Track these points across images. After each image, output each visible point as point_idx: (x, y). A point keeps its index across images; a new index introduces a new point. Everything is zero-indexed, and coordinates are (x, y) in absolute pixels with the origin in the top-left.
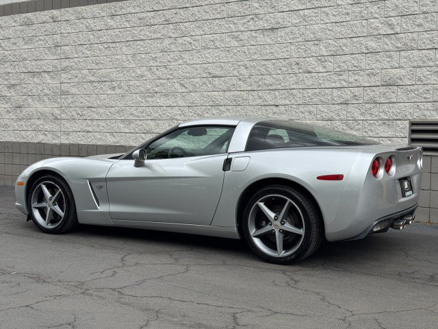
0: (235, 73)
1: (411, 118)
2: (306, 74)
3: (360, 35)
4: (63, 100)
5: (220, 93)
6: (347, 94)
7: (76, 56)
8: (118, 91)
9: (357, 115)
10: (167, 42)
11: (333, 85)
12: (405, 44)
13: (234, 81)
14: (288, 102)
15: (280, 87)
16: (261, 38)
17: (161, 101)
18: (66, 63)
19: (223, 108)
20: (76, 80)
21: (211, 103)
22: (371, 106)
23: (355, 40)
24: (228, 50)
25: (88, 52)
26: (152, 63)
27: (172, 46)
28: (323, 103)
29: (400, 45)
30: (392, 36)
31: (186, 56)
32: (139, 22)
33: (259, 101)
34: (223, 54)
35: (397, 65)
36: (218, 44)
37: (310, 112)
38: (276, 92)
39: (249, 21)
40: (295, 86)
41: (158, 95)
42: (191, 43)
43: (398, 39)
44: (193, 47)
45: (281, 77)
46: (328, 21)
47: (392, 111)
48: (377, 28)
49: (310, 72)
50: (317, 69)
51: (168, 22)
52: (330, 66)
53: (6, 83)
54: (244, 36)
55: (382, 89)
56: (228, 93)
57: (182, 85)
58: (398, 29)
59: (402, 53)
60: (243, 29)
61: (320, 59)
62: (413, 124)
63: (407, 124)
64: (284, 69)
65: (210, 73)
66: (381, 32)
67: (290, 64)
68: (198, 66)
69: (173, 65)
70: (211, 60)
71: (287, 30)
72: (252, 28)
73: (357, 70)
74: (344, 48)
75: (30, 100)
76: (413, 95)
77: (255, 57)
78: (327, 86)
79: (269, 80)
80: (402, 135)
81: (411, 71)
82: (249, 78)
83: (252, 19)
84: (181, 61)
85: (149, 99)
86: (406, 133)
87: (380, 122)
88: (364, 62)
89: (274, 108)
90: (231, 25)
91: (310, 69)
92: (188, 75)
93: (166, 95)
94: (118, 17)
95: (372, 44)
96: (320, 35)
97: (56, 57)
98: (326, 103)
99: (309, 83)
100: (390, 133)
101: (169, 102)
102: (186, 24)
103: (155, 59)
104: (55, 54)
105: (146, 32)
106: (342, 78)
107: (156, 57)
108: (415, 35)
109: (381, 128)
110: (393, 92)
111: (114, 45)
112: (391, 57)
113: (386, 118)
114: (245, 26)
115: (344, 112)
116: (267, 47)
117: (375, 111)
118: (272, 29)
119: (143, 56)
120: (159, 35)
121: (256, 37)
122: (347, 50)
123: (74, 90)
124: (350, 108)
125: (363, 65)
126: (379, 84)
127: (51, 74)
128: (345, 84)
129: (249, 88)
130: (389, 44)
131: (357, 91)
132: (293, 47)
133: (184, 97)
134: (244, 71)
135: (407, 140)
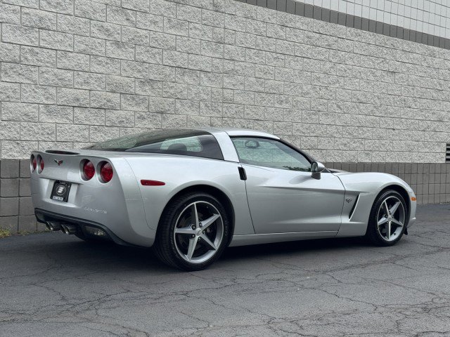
0: (372, 101)
1: (447, 141)
2: (409, 109)
3: (430, 87)
5: (364, 117)
6: (425, 125)
7: (242, 59)
8: (285, 105)
9: (428, 138)
10: (328, 65)
11: (419, 118)
13: (372, 107)
14: (400, 128)
15: (396, 116)
17: (323, 119)
18: (230, 66)
19: (364, 129)
20: (242, 87)
21: (358, 124)
22: (433, 133)
24: (368, 82)
25: (257, 58)
26: (316, 82)
27: (332, 70)
31: (342, 81)
32: (306, 40)
33: (385, 125)
34: (365, 85)
36: (362, 75)
37: (409, 135)
38: (394, 120)
39: (381, 63)
40: (403, 116)
41: (320, 113)
42: (345, 71)
44: (347, 75)
45: (397, 108)
47: (441, 136)
50: (413, 105)
51: (329, 47)
52: (418, 105)
53: (138, 75)
54: (379, 73)
55: (438, 123)
56: (369, 117)
57: (338, 106)
60: (377, 67)
61: (414, 99)
63: (444, 145)
64: (398, 103)
65: (358, 99)
67: (401, 100)
68: (350, 91)
69: (332, 87)
70: (358, 88)
71: (400, 75)
72: (382, 68)
75: (179, 105)
77: (384, 91)
79: (391, 110)
82: (380, 106)
83: (383, 61)
84: (338, 85)
85: (313, 117)
86: (445, 150)
87: (437, 143)
89: (393, 131)
90: (371, 63)
91: (410, 105)
92: (343, 98)
93: (326, 114)
94: (288, 29)
96: (415, 83)
97: (217, 56)
98: (416, 130)
99: (410, 115)
100: (440, 150)
101: (329, 121)
102: (342, 53)
103: (318, 78)
104: (215, 51)
105: (312, 51)
106: (423, 113)
107: (320, 77)
109: (437, 147)
110: (441, 126)
111: (283, 57)
113: (439, 141)
114: (379, 66)
115: (423, 136)
116: (390, 85)
117: (435, 137)
119: (309, 74)
120: (323, 58)
121: (384, 76)
122: (425, 96)
123: (238, 99)
124: (426, 134)
125: (431, 107)
126: (436, 119)
127: (210, 75)
128: (424, 118)
129: (380, 115)
131: (428, 123)
132: (402, 88)
133: (339, 117)
134: (377, 101)
135: (445, 155)
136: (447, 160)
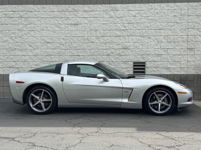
0: (58, 41)
1: (133, 61)
2: (92, 44)
3: (113, 29)
5: (51, 50)
6: (109, 52)
9: (113, 59)
10: (21, 26)
11: (103, 48)
12: (130, 34)
13: (58, 45)
14: (84, 54)
15: (80, 48)
16: (70, 28)
17: (19, 53)
21: (46, 54)
22: (119, 56)
23: (111, 31)
24: (54, 31)
26: (12, 35)
27: (24, 28)
28: (99, 55)
29: (128, 34)
30: (126, 31)
31: (32, 33)
32: (4, 16)
33: (70, 54)
34: (52, 33)
35: (128, 41)
36: (49, 28)
37: (94, 58)
38: (78, 50)
39: (64, 20)
40: (87, 48)
41: (17, 50)
42: (34, 27)
43: (128, 32)
44: (36, 29)
45: (80, 44)
46: (100, 23)
47: (127, 58)
48: (120, 27)
49: (93, 43)
50: (96, 41)
51: (21, 17)
52: (101, 41)
54: (63, 26)
55: (123, 50)
56: (55, 50)
57: (31, 46)
58: (128, 28)
59: (129, 37)
60: (61, 23)
61: (97, 37)
62: (134, 63)
63: (132, 63)
64: (81, 41)
65: (45, 41)
66: (121, 29)
67: (84, 39)
68: (39, 38)
69: (25, 37)
70: (46, 35)
71: (83, 25)
72: (66, 23)
73: (112, 43)
74: (107, 34)
76: (134, 52)
77: (68, 35)
78: (101, 48)
79: (75, 45)
80: (131, 67)
81: (133, 44)
82: (65, 44)
83: (66, 19)
84: (29, 35)
85: (11, 52)
86: (132, 66)
87: (122, 62)
88: (115, 40)
89: (78, 57)
90: (55, 21)
91: (93, 41)
92: (33, 41)
93: (21, 50)
95: (118, 33)
96: (97, 28)
98: (101, 55)
99: (93, 47)
100: (126, 66)
101: (24, 53)
102: (32, 19)
103: (14, 33)
105: (9, 21)
106: (106, 45)
107: (15, 33)
108: (134, 31)
109: (123, 65)
110: (127, 51)
112: (125, 38)
113: (124, 61)
114: (63, 22)
115: (108, 59)
116: (74, 31)
117: (120, 58)
118: (75, 24)
119: (7, 32)
120: (17, 23)
121: (68, 27)
122: (108, 35)
124: (111, 57)
125: (115, 41)
126: (121, 48)
128: (108, 48)
129: (65, 48)
130: (125, 33)
131: (113, 51)
132: (85, 32)
133: (31, 51)
134: (62, 41)
135: (132, 69)
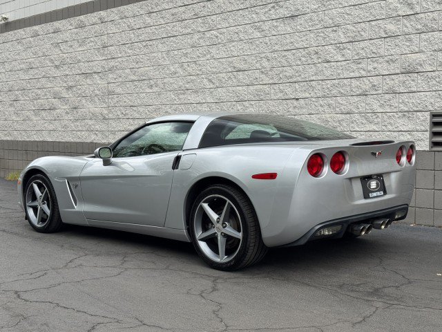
0: (258, 65)
1: (432, 109)
2: (325, 65)
3: (378, 17)
4: (110, 100)
5: (244, 88)
6: (365, 85)
7: (120, 55)
8: (155, 89)
9: (376, 107)
10: (196, 37)
11: (352, 75)
12: (425, 25)
13: (257, 74)
14: (308, 95)
15: (300, 79)
16: (283, 28)
17: (192, 98)
18: (112, 63)
19: (246, 104)
20: (120, 80)
21: (236, 99)
22: (390, 96)
23: (373, 23)
24: (251, 41)
25: (130, 51)
26: (183, 60)
27: (201, 41)
28: (342, 95)
29: (419, 27)
30: (412, 17)
31: (213, 50)
32: (172, 17)
33: (280, 95)
34: (246, 46)
35: (417, 50)
36: (241, 36)
37: (329, 105)
38: (297, 85)
39: (270, 10)
40: (314, 78)
41: (189, 92)
42: (217, 37)
43: (418, 20)
44: (220, 41)
45: (301, 68)
46: (346, 5)
47: (412, 101)
48: (396, 9)
49: (328, 62)
50: (335, 57)
51: (197, 16)
52: (349, 54)
53: (65, 85)
54: (266, 26)
55: (402, 77)
56: (251, 88)
57: (210, 81)
58: (418, 9)
59: (422, 35)
60: (264, 19)
61: (339, 46)
62: (434, 116)
63: (428, 115)
64: (303, 59)
65: (235, 68)
66: (400, 13)
67: (309, 54)
68: (224, 60)
69: (202, 60)
70: (235, 54)
71: (307, 17)
72: (274, 17)
73: (375, 57)
74: (363, 33)
75: (84, 101)
76: (434, 82)
77: (276, 48)
78: (346, 76)
79: (289, 72)
80: (423, 128)
81: (431, 55)
82: (271, 70)
83: (273, 7)
84: (208, 56)
85: (181, 97)
86: (427, 126)
87: (400, 114)
88: (383, 48)
89: (295, 102)
90: (253, 15)
91: (328, 58)
92: (215, 70)
93: (196, 92)
94: (155, 14)
95: (391, 27)
96: (339, 20)
97: (104, 58)
98: (345, 95)
99: (328, 73)
100: (410, 127)
101: (199, 99)
102: (212, 17)
103: (186, 55)
104: (103, 55)
105: (179, 28)
106: (360, 66)
107: (187, 53)
108: (435, 14)
109: (401, 121)
110: (413, 81)
111: (151, 43)
112: (410, 40)
113: (406, 109)
114: (267, 15)
115: (363, 104)
116: (288, 36)
117: (394, 102)
118: (292, 17)
119: (176, 52)
120: (189, 30)
121: (277, 27)
122: (365, 35)
123: (119, 90)
124: (369, 99)
125: (382, 52)
126: (398, 71)
127: (100, 75)
128: (364, 73)
129: (271, 82)
130: (409, 26)
131: (375, 80)
132: (312, 35)
133: (211, 93)
134: (266, 64)
135: (428, 134)
136: (435, 144)
